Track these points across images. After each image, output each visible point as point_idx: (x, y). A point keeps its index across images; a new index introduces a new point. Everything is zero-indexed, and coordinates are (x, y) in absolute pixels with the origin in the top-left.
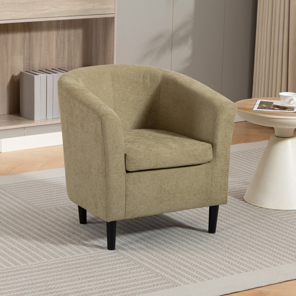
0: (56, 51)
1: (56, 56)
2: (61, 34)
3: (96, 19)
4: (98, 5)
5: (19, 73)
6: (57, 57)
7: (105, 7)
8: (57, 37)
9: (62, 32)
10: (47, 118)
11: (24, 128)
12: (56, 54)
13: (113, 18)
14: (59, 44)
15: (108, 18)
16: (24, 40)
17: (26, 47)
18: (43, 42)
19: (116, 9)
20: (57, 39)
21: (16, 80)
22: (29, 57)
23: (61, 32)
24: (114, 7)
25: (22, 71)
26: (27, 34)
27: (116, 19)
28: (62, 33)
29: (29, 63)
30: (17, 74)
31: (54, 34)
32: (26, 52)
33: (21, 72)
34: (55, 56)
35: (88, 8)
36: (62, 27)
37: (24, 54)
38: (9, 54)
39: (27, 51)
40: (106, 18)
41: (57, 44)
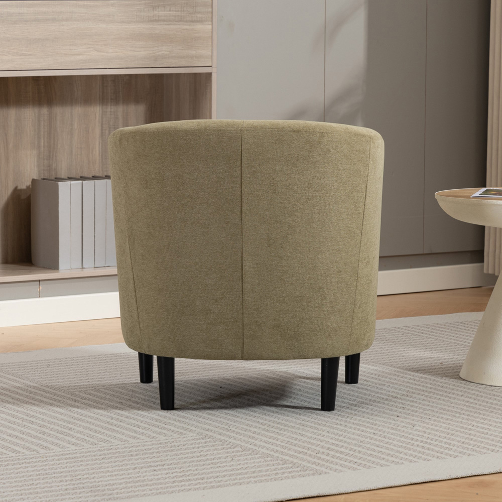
0: (100, 144)
1: (101, 154)
2: (111, 112)
3: (178, 75)
4: (180, 50)
5: (29, 183)
6: (102, 156)
7: (194, 52)
8: (102, 118)
9: (112, 107)
10: (84, 266)
11: (39, 281)
12: (101, 150)
13: (210, 74)
14: (107, 132)
15: (200, 74)
16: (39, 121)
17: (42, 133)
18: (76, 126)
19: (215, 58)
20: (102, 122)
21: (23, 197)
22: (49, 154)
23: (110, 109)
24: (211, 53)
25: (35, 178)
26: (45, 111)
27: (214, 77)
28: (112, 110)
29: (49, 166)
30: (25, 184)
31: (96, 111)
32: (42, 144)
33: (34, 181)
34: (99, 154)
35: (160, 53)
36: (111, 99)
37: (39, 147)
38: (11, 146)
39: (44, 142)
40: (195, 75)
41: (102, 130)
